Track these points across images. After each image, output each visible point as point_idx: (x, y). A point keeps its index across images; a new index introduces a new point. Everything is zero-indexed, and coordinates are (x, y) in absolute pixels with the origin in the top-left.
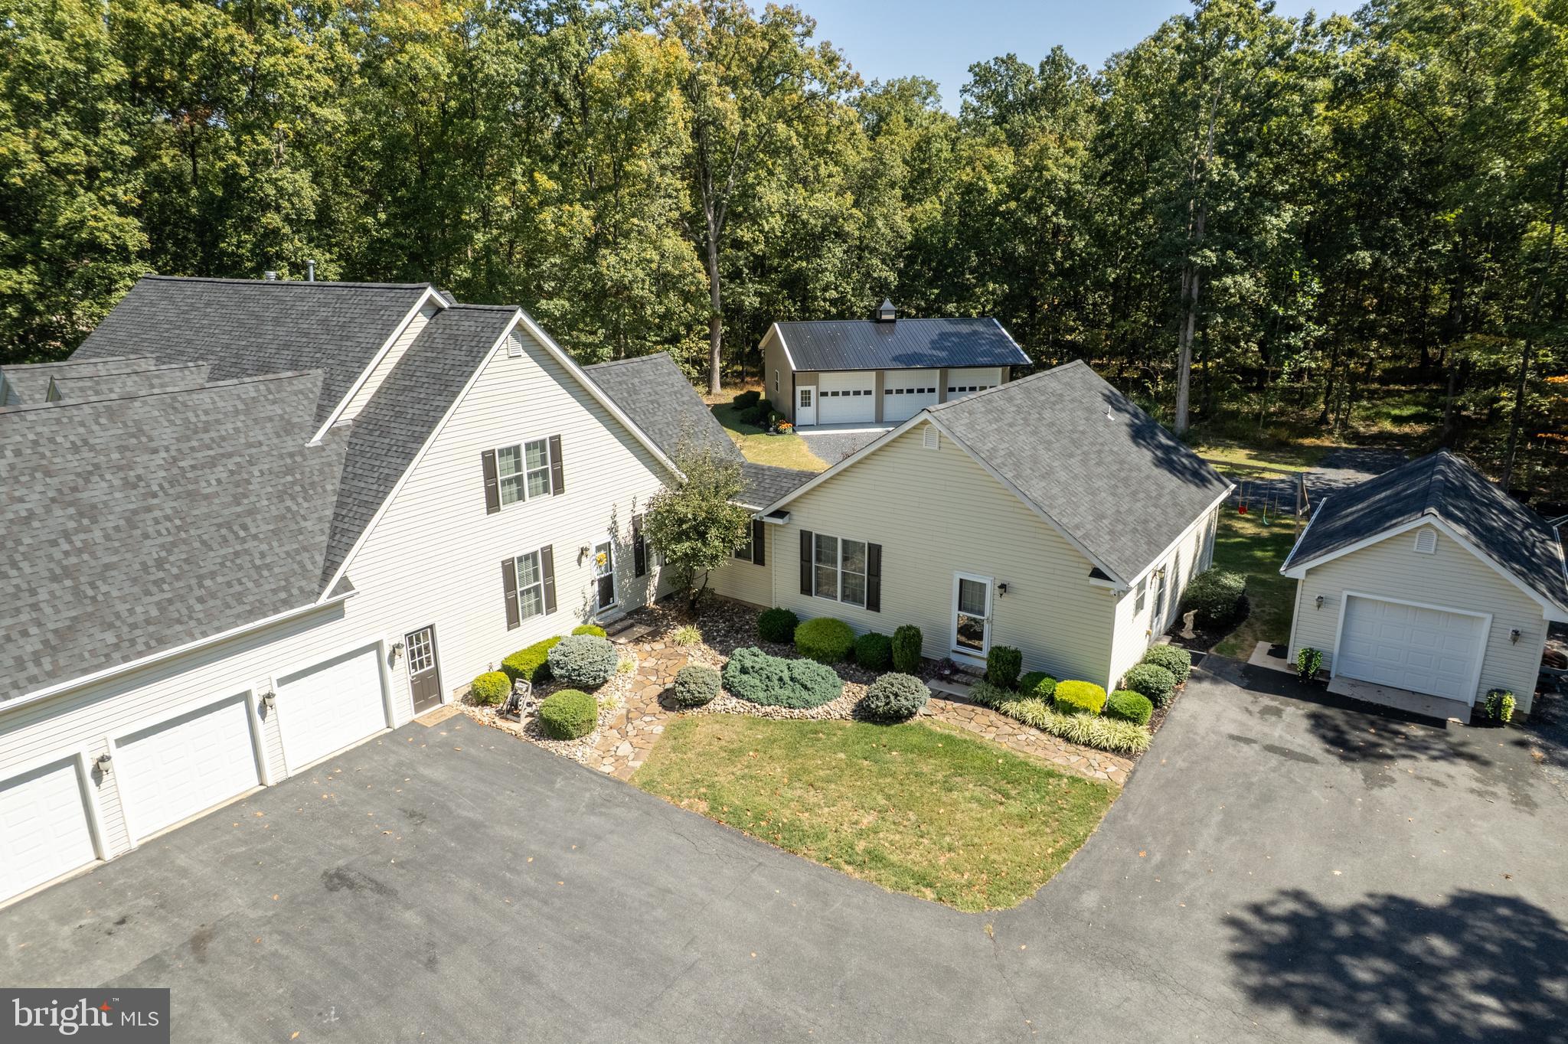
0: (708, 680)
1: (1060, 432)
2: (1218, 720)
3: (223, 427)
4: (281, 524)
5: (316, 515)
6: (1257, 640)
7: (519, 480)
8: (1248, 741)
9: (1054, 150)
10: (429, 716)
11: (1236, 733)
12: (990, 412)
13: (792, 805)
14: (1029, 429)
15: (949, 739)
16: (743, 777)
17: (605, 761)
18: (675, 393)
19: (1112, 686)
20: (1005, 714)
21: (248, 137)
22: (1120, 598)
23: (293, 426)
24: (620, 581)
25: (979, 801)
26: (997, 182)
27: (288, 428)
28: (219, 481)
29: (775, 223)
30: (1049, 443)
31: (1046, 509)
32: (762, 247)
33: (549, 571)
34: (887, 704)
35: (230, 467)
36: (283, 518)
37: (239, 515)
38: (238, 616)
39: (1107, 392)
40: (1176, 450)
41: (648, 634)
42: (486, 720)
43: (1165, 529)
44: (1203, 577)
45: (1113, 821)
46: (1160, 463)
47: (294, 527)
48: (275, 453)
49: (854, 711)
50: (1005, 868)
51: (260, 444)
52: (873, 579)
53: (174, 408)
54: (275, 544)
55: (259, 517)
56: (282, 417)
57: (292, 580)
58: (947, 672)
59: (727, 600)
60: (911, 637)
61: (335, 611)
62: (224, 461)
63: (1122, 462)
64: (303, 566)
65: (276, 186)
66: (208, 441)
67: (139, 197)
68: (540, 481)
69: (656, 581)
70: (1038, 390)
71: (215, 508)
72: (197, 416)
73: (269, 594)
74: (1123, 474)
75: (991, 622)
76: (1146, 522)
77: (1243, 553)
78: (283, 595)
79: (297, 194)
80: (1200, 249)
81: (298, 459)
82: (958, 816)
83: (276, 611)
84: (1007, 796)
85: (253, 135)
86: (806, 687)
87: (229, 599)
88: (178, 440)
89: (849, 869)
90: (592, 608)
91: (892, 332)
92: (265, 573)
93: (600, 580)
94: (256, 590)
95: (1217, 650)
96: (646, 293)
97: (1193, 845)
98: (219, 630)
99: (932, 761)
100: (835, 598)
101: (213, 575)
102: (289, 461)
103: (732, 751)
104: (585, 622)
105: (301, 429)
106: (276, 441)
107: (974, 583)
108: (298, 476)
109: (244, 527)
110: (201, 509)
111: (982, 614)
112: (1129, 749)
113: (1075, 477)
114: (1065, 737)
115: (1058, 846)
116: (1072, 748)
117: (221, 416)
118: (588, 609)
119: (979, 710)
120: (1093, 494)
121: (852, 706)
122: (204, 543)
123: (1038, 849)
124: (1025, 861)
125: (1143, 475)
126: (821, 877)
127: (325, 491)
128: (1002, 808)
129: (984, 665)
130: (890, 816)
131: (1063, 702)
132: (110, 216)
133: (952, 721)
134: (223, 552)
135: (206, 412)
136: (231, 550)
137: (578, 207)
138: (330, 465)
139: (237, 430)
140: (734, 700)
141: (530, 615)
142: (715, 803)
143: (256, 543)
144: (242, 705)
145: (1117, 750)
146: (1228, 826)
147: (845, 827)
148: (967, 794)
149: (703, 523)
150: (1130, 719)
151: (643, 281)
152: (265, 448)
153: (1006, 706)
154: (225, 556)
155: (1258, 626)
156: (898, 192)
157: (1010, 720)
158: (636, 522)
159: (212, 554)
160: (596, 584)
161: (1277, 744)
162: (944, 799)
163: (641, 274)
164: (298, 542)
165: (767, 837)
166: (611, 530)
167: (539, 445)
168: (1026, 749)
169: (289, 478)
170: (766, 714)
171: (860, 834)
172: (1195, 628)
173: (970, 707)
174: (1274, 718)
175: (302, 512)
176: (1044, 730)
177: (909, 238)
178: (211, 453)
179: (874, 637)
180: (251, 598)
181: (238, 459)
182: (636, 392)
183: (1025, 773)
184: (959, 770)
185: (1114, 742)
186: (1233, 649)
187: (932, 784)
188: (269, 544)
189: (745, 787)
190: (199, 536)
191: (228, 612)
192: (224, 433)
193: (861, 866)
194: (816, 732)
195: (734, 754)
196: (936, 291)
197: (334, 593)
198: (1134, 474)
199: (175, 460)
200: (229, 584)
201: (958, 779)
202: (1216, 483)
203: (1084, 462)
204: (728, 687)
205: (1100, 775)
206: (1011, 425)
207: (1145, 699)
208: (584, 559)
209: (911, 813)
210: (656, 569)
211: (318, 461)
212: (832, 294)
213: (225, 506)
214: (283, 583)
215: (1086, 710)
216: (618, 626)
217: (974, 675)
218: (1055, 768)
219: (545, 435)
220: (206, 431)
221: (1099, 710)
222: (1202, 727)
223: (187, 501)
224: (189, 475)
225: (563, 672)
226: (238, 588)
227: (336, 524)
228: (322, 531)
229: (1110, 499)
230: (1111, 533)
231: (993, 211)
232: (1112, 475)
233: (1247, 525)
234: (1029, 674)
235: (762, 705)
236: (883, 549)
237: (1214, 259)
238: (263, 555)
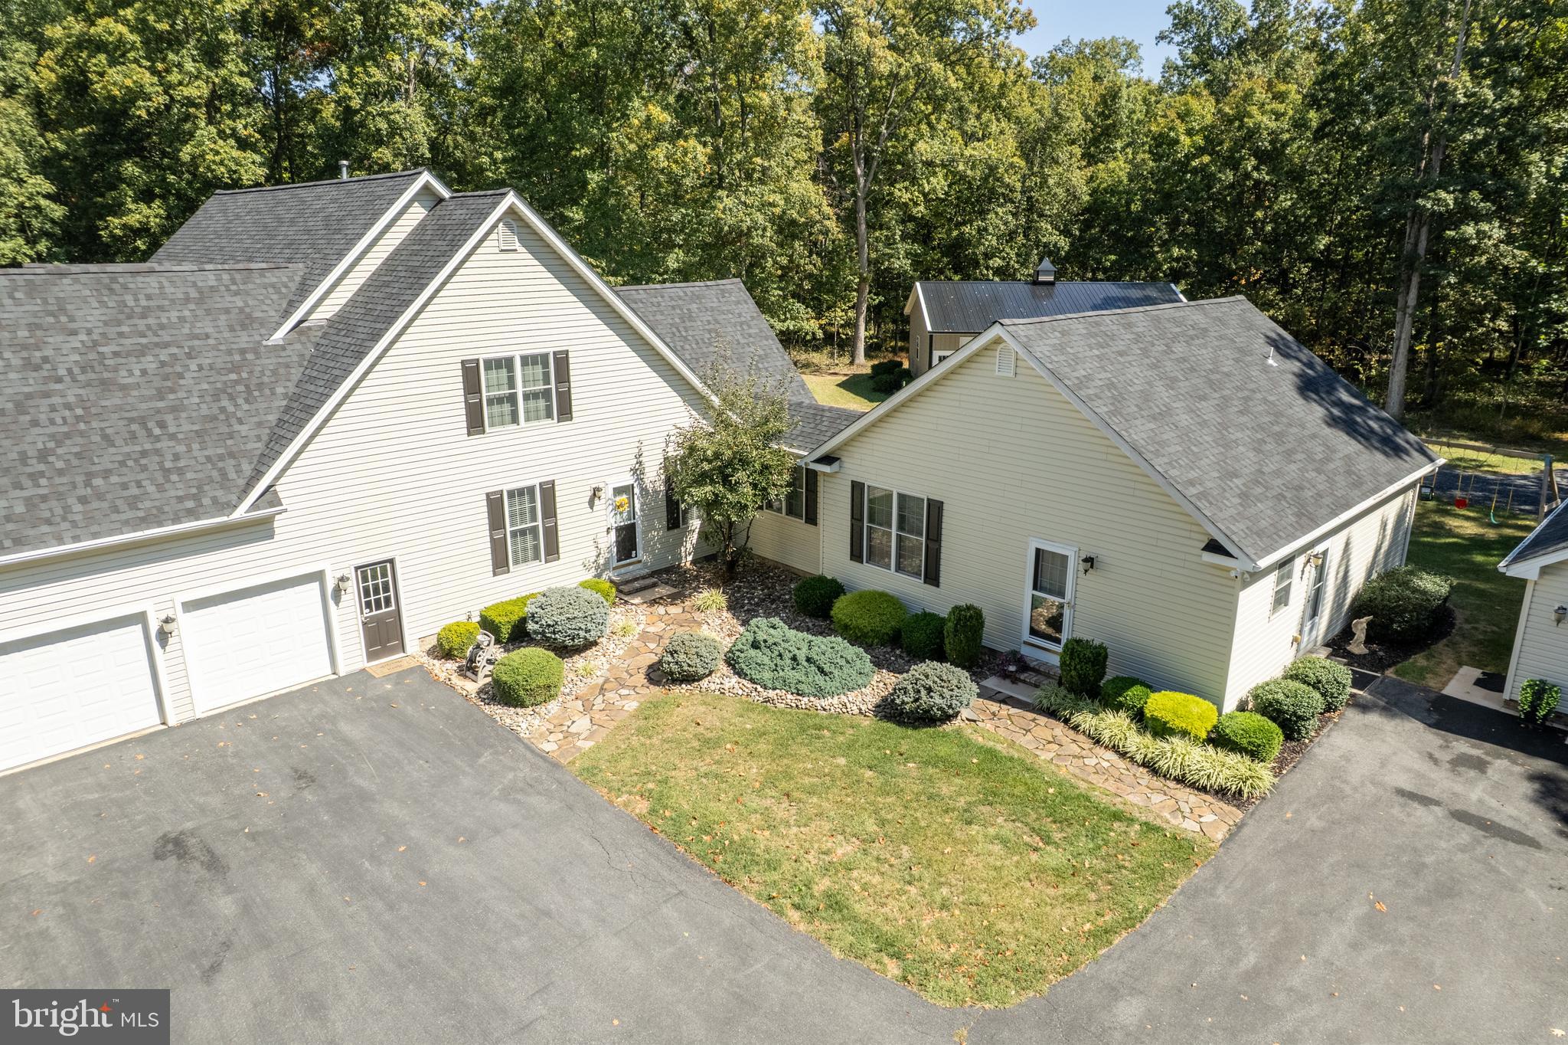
0: (703, 652)
1: (1193, 370)
2: (1383, 765)
3: (167, 314)
4: (207, 426)
5: (256, 419)
6: (1460, 664)
7: (512, 399)
8: (1426, 801)
9: (1261, 95)
10: (383, 666)
11: (1408, 787)
12: (1094, 335)
13: (753, 818)
14: (1147, 361)
15: (991, 754)
16: (706, 775)
17: (552, 738)
18: (742, 324)
19: (1230, 705)
20: (1076, 728)
21: (360, 70)
22: (1246, 585)
23: (252, 319)
24: (645, 532)
25: (1004, 842)
26: (1190, 133)
27: (246, 321)
28: (144, 372)
29: (938, 183)
30: (1175, 380)
31: (1148, 456)
32: (921, 208)
33: (550, 511)
34: (916, 700)
35: (162, 358)
36: (214, 418)
37: (158, 411)
38: (126, 523)
39: (1274, 335)
40: (1361, 410)
41: (669, 596)
42: (442, 676)
43: (1327, 500)
44: (1389, 575)
45: (1192, 893)
46: (1333, 422)
47: (224, 429)
48: (222, 347)
49: (878, 706)
50: (1013, 946)
51: (207, 336)
52: (932, 545)
53: (111, 289)
54: (195, 446)
55: (184, 415)
56: (241, 310)
57: (206, 488)
58: (1012, 668)
59: (776, 565)
60: (969, 620)
61: (260, 529)
62: (157, 351)
63: (1278, 414)
64: (223, 474)
65: (389, 121)
66: (142, 328)
67: (259, 132)
68: (542, 403)
69: (694, 538)
70: (1174, 321)
71: (130, 400)
72: (137, 300)
73: (173, 501)
74: (1277, 428)
75: (1073, 607)
76: (1300, 488)
77: (1456, 556)
78: (190, 504)
79: (410, 129)
80: (1433, 190)
81: (250, 356)
82: (970, 860)
83: (176, 520)
84: (1047, 840)
85: (366, 67)
86: (822, 671)
87: (119, 502)
88: (106, 323)
89: (795, 915)
90: (607, 561)
91: (1050, 296)
92: (174, 477)
93: (619, 530)
94: (158, 496)
95: (1396, 672)
96: (766, 241)
97: (1312, 948)
98: (95, 535)
99: (958, 781)
100: (888, 567)
101: (106, 474)
102: (237, 357)
103: (707, 741)
104: (599, 576)
105: (262, 325)
106: (227, 335)
107: (1053, 553)
108: (244, 375)
109: (162, 425)
110: (115, 400)
111: (1062, 594)
112: (1240, 792)
113: (1204, 424)
114: (1151, 767)
115: (1100, 921)
116: (1157, 783)
117: (167, 303)
118: (601, 561)
119: (1042, 720)
120: (1227, 446)
121: (876, 700)
122: (105, 437)
123: (1070, 923)
124: (1045, 937)
125: (1306, 433)
126: (752, 922)
127: (273, 394)
128: (1034, 857)
129: (1055, 660)
130: (876, 849)
131: (1154, 719)
132: (229, 150)
133: (1001, 731)
134: (127, 449)
135: (149, 297)
136: (138, 448)
137: (692, 142)
138: (287, 366)
139: (182, 319)
140: (735, 679)
141: (525, 560)
142: (659, 801)
143: (172, 443)
144: (138, 629)
145: (1221, 792)
146: (1373, 926)
147: (810, 857)
148: (992, 831)
149: (730, 463)
150: (1247, 752)
151: (764, 229)
152: (211, 341)
153: (1077, 718)
154: (128, 454)
155: (1465, 647)
156: (1077, 151)
157: (1081, 738)
158: (669, 465)
159: (112, 450)
160: (613, 533)
161: (1473, 810)
162: (958, 834)
163: (760, 218)
164: (226, 447)
165: (703, 858)
166: (634, 471)
167: (540, 360)
168: (1093, 778)
169: (234, 376)
170: (767, 700)
171: (826, 870)
172: (1368, 641)
173: (1030, 715)
174: (1472, 773)
175: (239, 414)
176: (1123, 755)
177: (1086, 198)
178: (144, 341)
179: (928, 618)
180: (147, 504)
181: (174, 350)
182: (691, 318)
183: (1082, 812)
184: (990, 797)
185: (1220, 779)
186: (1422, 672)
187: (946, 811)
188: (189, 446)
189: (703, 787)
190: (102, 429)
191: (114, 517)
192: (164, 321)
193: (811, 914)
194: (820, 728)
195: (709, 743)
196: (1113, 257)
197: (255, 506)
198: (1294, 430)
199: (95, 344)
200: (125, 486)
201: (986, 809)
202: (1415, 454)
203: (1222, 407)
204: (731, 662)
205: (1190, 826)
206: (1121, 354)
207: (1273, 726)
208: (597, 502)
209: (905, 848)
210: (695, 524)
211: (274, 360)
212: (996, 262)
213: (143, 399)
214: (194, 491)
215: (1184, 733)
216: (637, 585)
217: (1047, 675)
218: (1127, 808)
219: (549, 348)
220: (144, 316)
221: (1204, 735)
222: (1356, 773)
223: (98, 390)
224: (107, 362)
225: (536, 627)
226: (134, 491)
227: (277, 430)
228: (259, 438)
229: (1251, 454)
230: (1244, 496)
231: (1184, 165)
232: (1261, 427)
233: (1466, 524)
234: (1113, 681)
235: (765, 687)
236: (945, 507)
237: (1451, 203)
238: (176, 457)
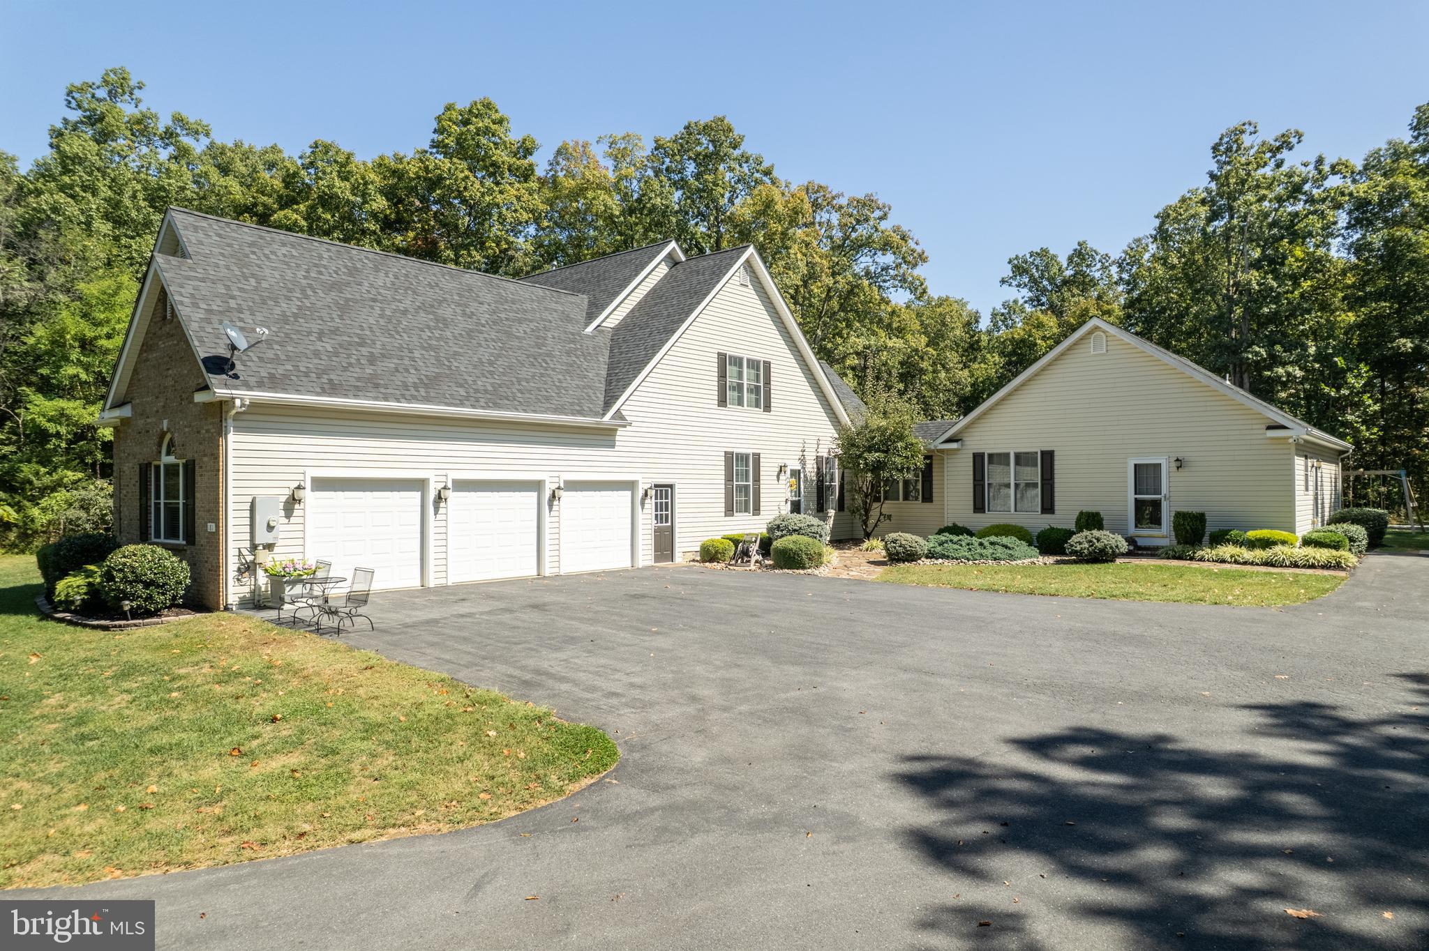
4: (571, 368)
5: (594, 371)
7: (741, 388)
10: (664, 570)
15: (1157, 566)
17: (841, 576)
20: (1202, 560)
21: (465, 252)
23: (571, 319)
24: (806, 510)
27: (568, 319)
28: (525, 332)
33: (757, 476)
35: (532, 327)
36: (571, 365)
37: (541, 354)
38: (547, 408)
42: (718, 567)
47: (580, 372)
48: (561, 329)
49: (1056, 561)
51: (551, 321)
52: (1047, 484)
54: (568, 378)
55: (555, 359)
56: (563, 312)
57: (582, 401)
58: (1131, 548)
62: (527, 323)
64: (589, 396)
66: (517, 308)
68: (755, 395)
69: (831, 523)
71: (524, 345)
72: (507, 294)
73: (567, 404)
75: (1169, 498)
78: (577, 408)
80: (1250, 346)
81: (577, 337)
83: (574, 415)
85: (469, 251)
86: (1005, 548)
92: (563, 391)
93: (792, 502)
98: (535, 411)
100: (1012, 511)
101: (527, 381)
102: (571, 336)
105: (577, 322)
106: (560, 323)
107: (1147, 465)
108: (579, 347)
109: (545, 362)
110: (515, 343)
111: (1160, 493)
112: (1339, 563)
114: (1269, 563)
116: (1279, 570)
119: (1172, 562)
121: (1052, 561)
122: (519, 361)
127: (598, 360)
129: (1164, 542)
131: (1259, 540)
133: (1152, 563)
134: (532, 370)
135: (512, 294)
136: (538, 371)
138: (600, 347)
141: (742, 510)
143: (554, 373)
144: (536, 492)
150: (1331, 545)
152: (554, 325)
153: (1201, 553)
154: (534, 373)
158: (819, 460)
159: (525, 369)
160: (789, 503)
164: (584, 382)
166: (801, 460)
167: (756, 364)
169: (573, 346)
170: (975, 564)
173: (1164, 560)
175: (584, 367)
176: (1245, 563)
178: (519, 316)
179: (1054, 530)
180: (554, 402)
181: (538, 324)
188: (564, 376)
190: (515, 357)
191: (540, 404)
192: (525, 308)
195: (960, 573)
197: (614, 418)
199: (495, 311)
200: (539, 389)
208: (781, 477)
211: (591, 342)
213: (531, 346)
214: (576, 401)
215: (1284, 541)
217: (1157, 550)
219: (761, 358)
220: (513, 303)
223: (505, 336)
224: (504, 322)
226: (545, 393)
227: (610, 378)
228: (600, 381)
234: (1217, 528)
236: (1056, 454)
237: (1264, 353)
238: (560, 381)
